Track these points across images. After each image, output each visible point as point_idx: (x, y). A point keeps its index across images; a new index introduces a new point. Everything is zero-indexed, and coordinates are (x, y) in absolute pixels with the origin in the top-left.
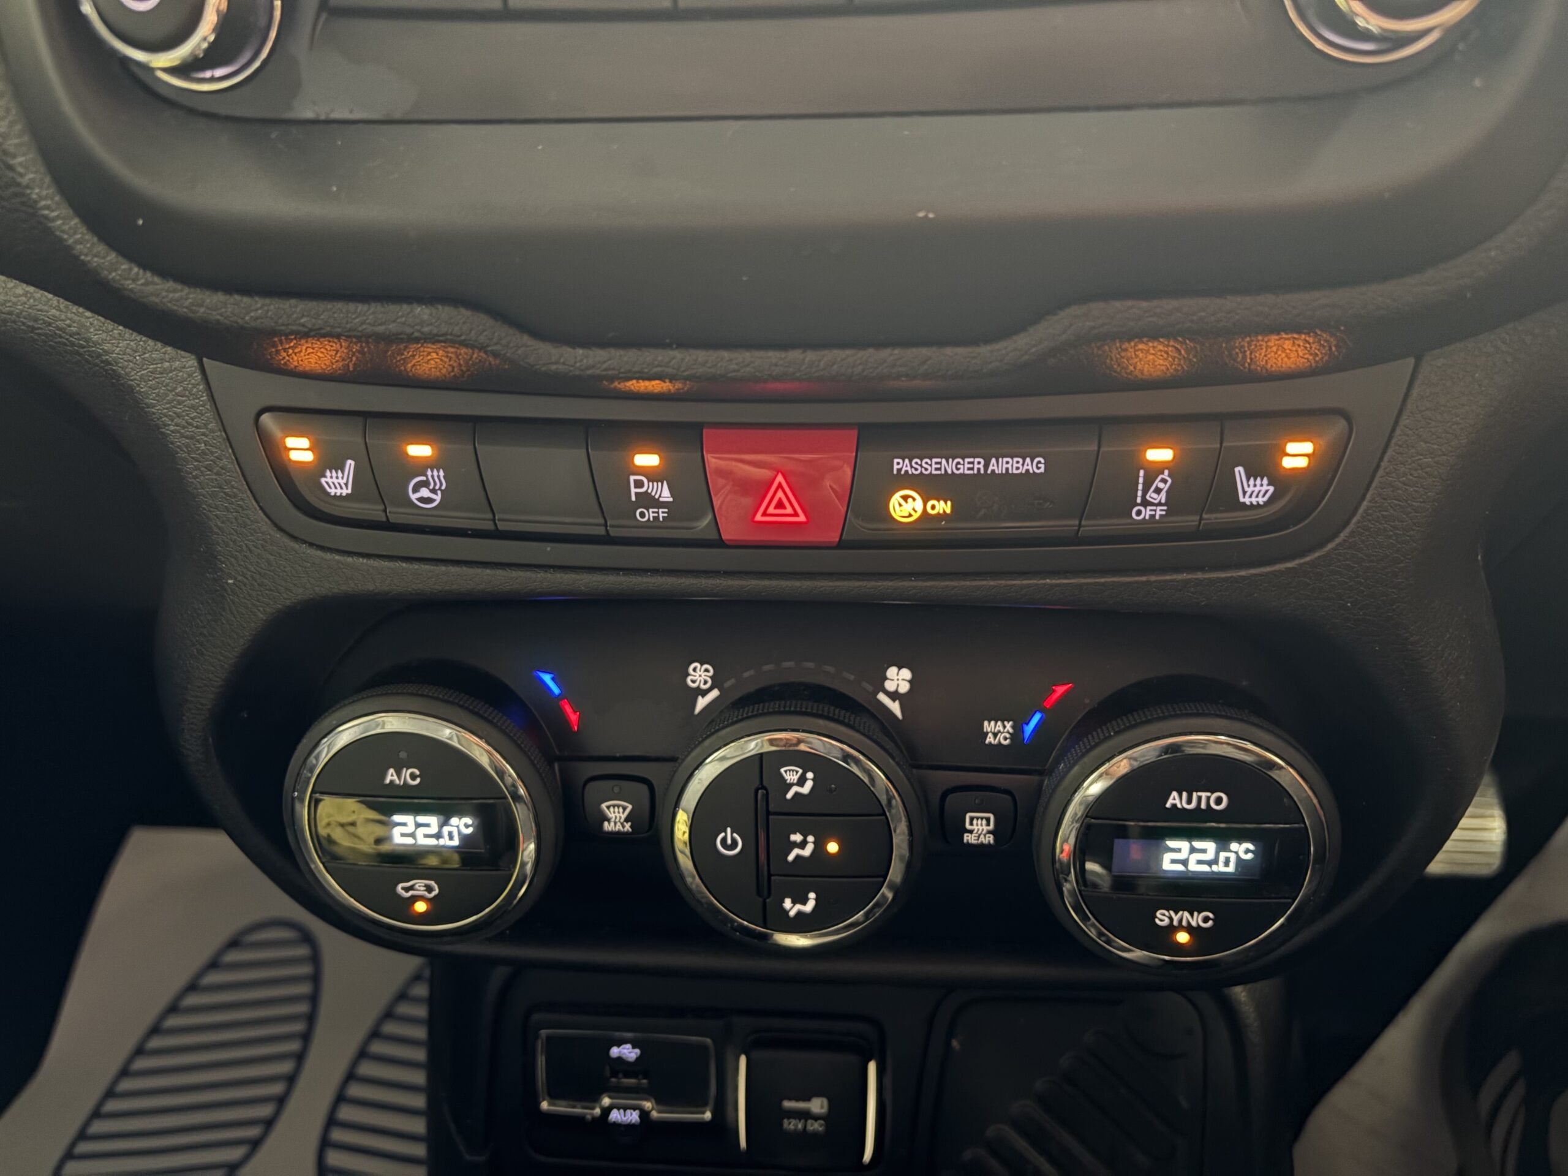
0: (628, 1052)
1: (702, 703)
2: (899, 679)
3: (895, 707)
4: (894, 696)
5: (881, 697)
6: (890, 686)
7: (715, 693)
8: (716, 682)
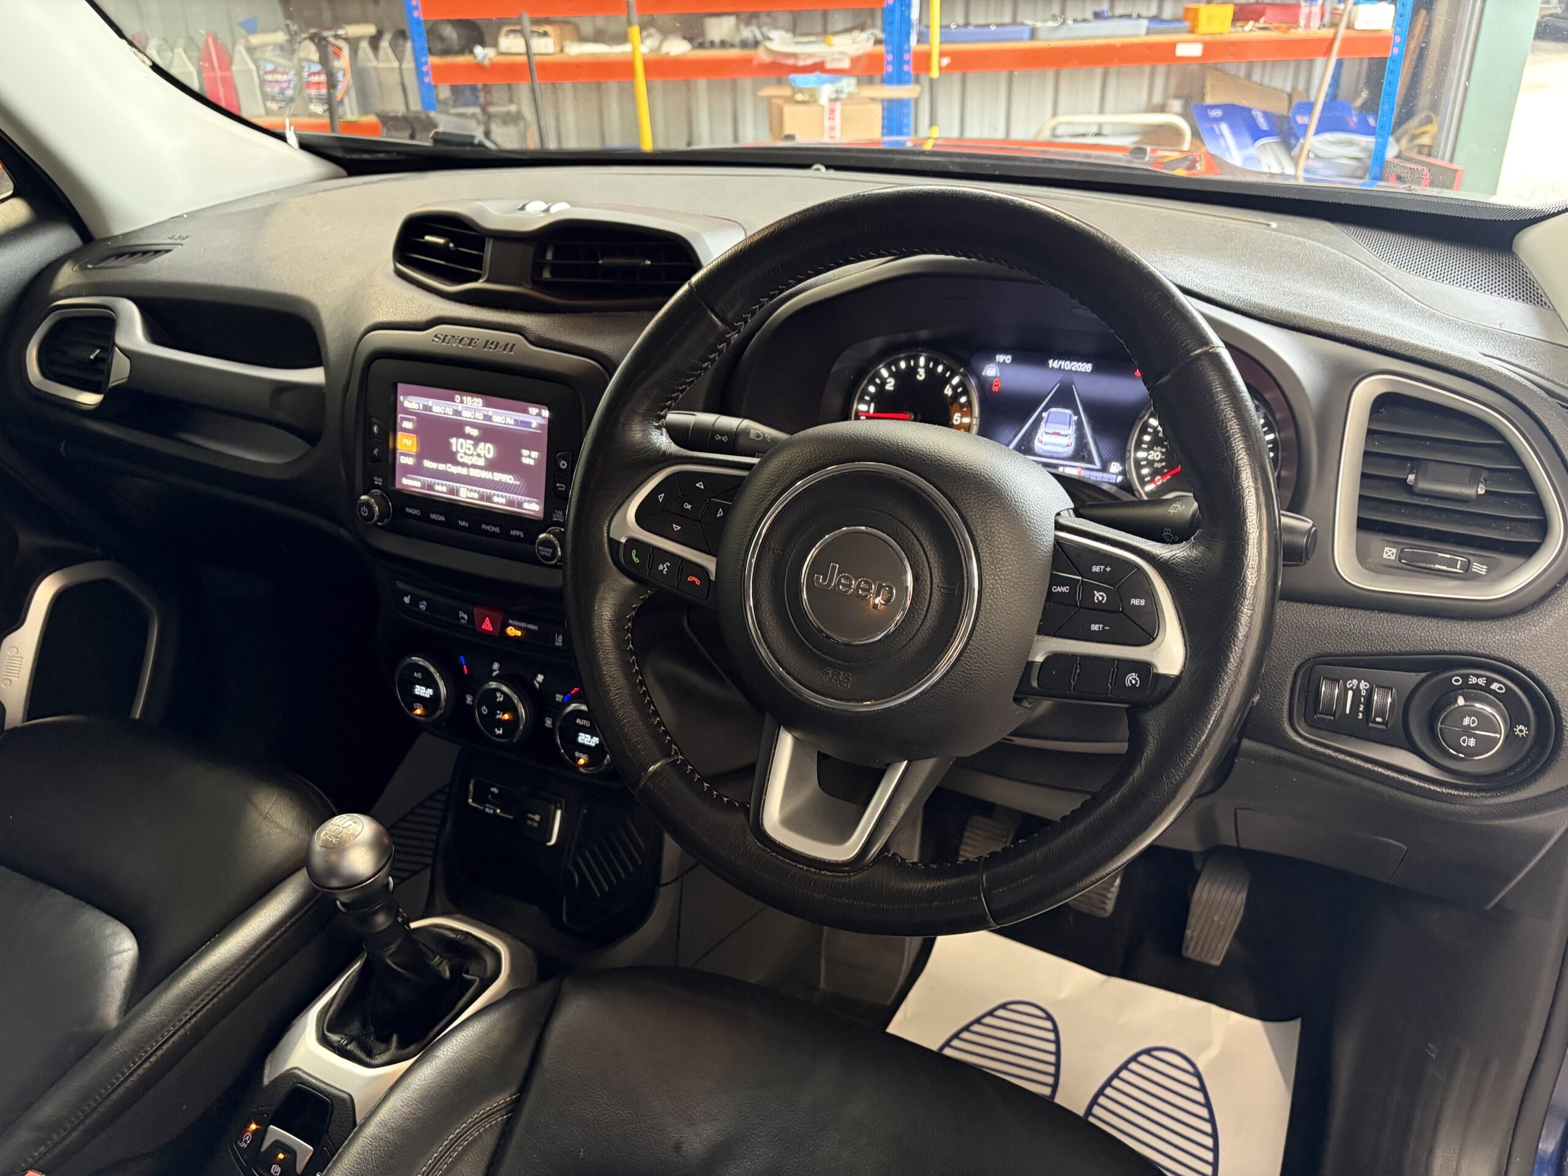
0: (495, 790)
1: (495, 674)
2: (540, 678)
3: (537, 685)
4: (538, 682)
5: (535, 682)
6: (538, 679)
7: (497, 672)
8: (499, 669)
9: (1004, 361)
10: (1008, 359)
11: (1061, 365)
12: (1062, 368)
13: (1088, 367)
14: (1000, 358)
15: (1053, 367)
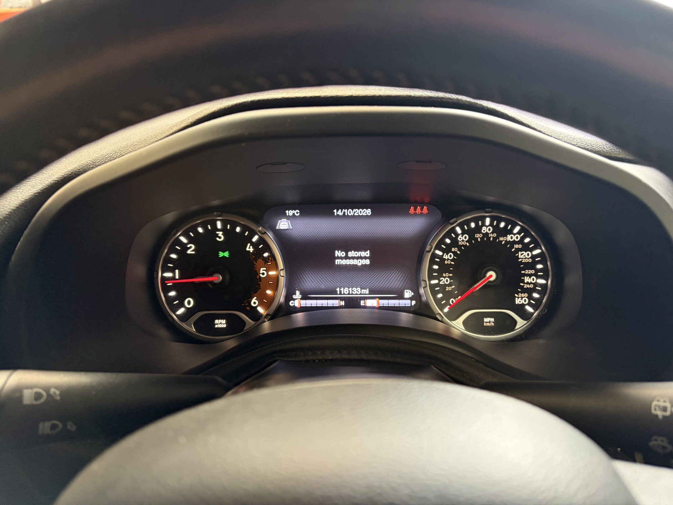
9: (294, 214)
10: (296, 212)
11: (344, 212)
12: (346, 214)
13: (368, 212)
14: (290, 213)
15: (338, 215)
